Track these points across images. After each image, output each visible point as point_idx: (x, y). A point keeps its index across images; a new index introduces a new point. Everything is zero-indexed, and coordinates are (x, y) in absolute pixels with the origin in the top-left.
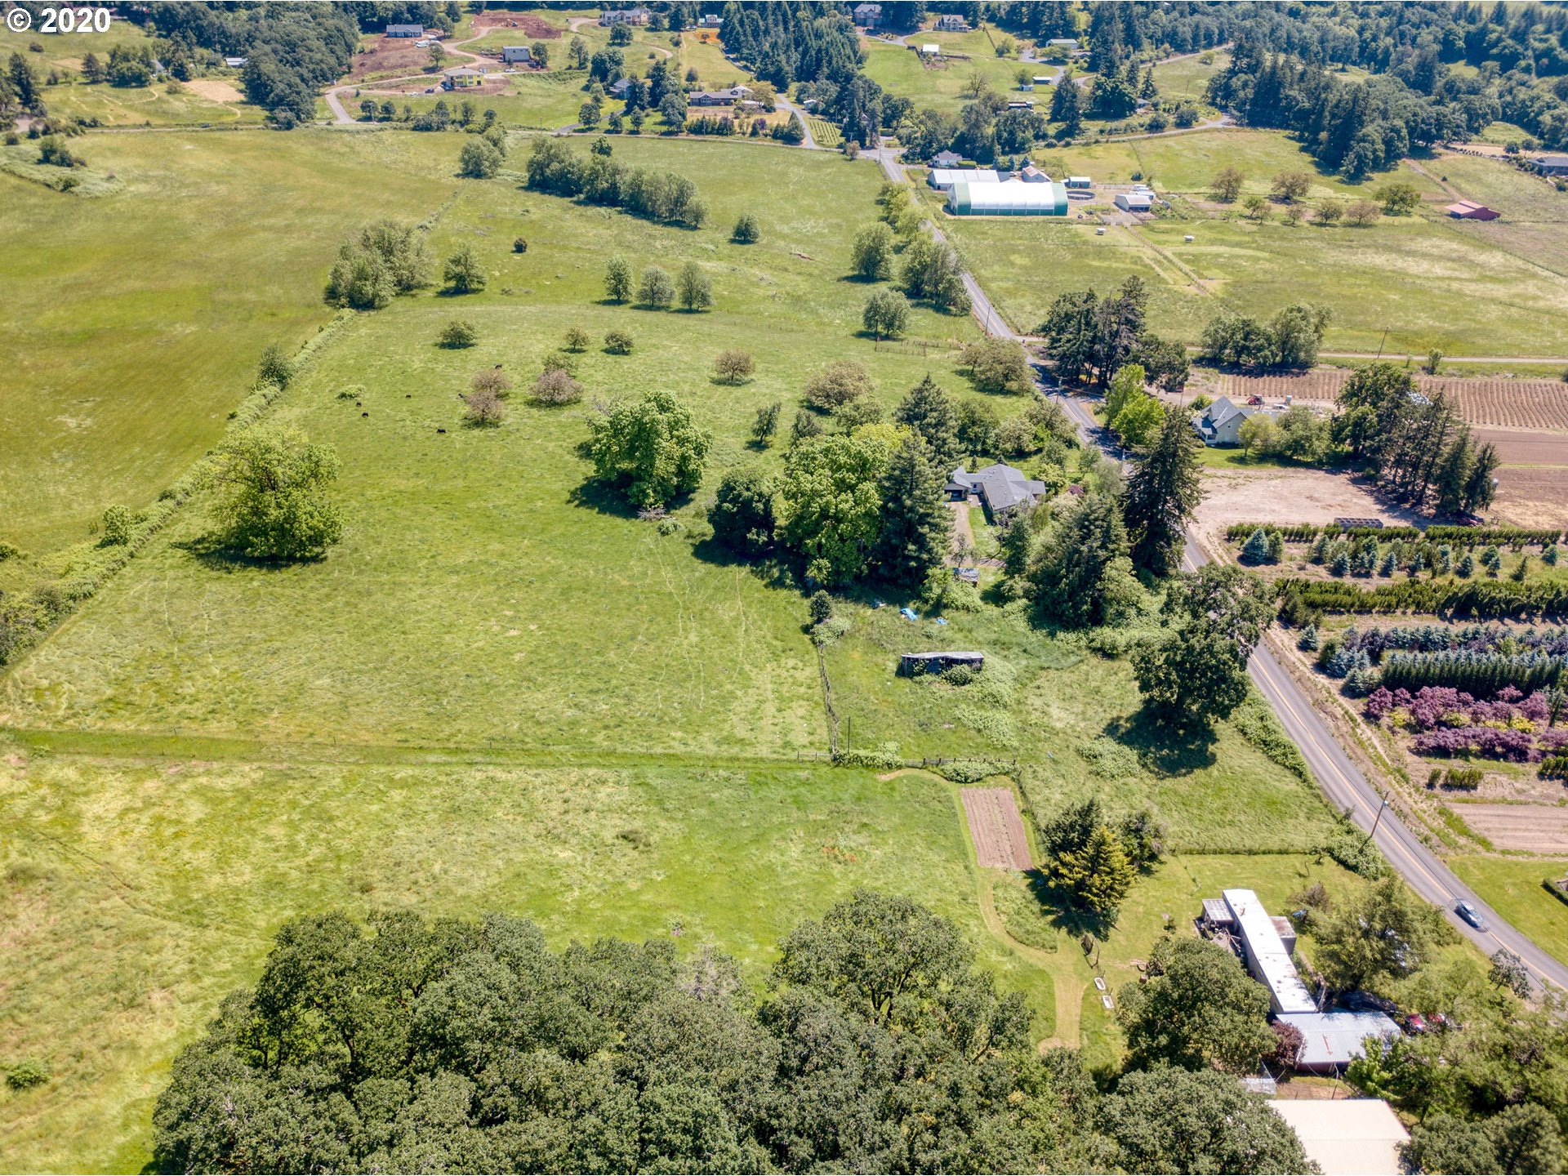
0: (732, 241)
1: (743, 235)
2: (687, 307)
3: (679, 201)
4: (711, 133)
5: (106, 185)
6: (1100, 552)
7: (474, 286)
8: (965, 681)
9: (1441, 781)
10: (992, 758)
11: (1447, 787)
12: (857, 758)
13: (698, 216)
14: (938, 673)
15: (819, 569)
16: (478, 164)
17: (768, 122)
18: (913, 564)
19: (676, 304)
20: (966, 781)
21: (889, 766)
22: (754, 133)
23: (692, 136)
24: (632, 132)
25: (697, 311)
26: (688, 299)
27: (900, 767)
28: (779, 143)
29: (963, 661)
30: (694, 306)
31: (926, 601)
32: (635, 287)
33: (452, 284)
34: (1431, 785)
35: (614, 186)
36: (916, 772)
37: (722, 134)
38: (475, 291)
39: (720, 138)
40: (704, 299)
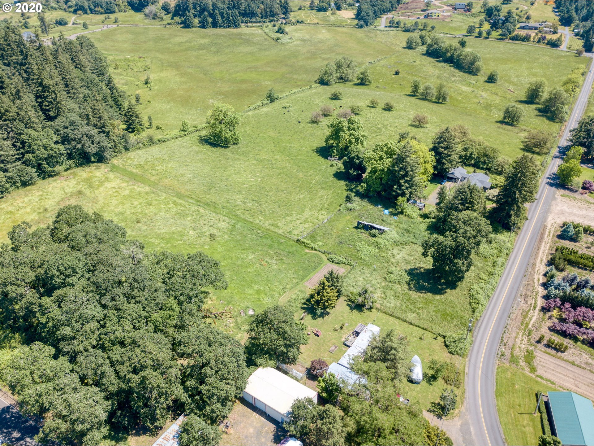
0: (486, 81)
1: (491, 79)
2: (437, 101)
3: (472, 63)
4: (519, 40)
5: (288, 40)
6: (459, 206)
7: (368, 83)
8: (374, 236)
9: (545, 342)
10: (349, 259)
11: (548, 346)
12: (304, 242)
13: (478, 70)
14: (367, 231)
15: (362, 187)
16: (411, 44)
17: (547, 37)
18: (394, 193)
19: (434, 99)
20: (333, 262)
21: (312, 248)
22: (539, 42)
23: (511, 41)
24: (486, 38)
25: (441, 103)
26: (438, 98)
27: (316, 250)
28: (548, 47)
29: (378, 229)
30: (441, 101)
31: (396, 210)
32: (421, 90)
33: (359, 81)
34: (539, 342)
35: (452, 55)
36: (320, 253)
37: (524, 41)
38: (367, 85)
39: (522, 43)
40: (444, 99)
